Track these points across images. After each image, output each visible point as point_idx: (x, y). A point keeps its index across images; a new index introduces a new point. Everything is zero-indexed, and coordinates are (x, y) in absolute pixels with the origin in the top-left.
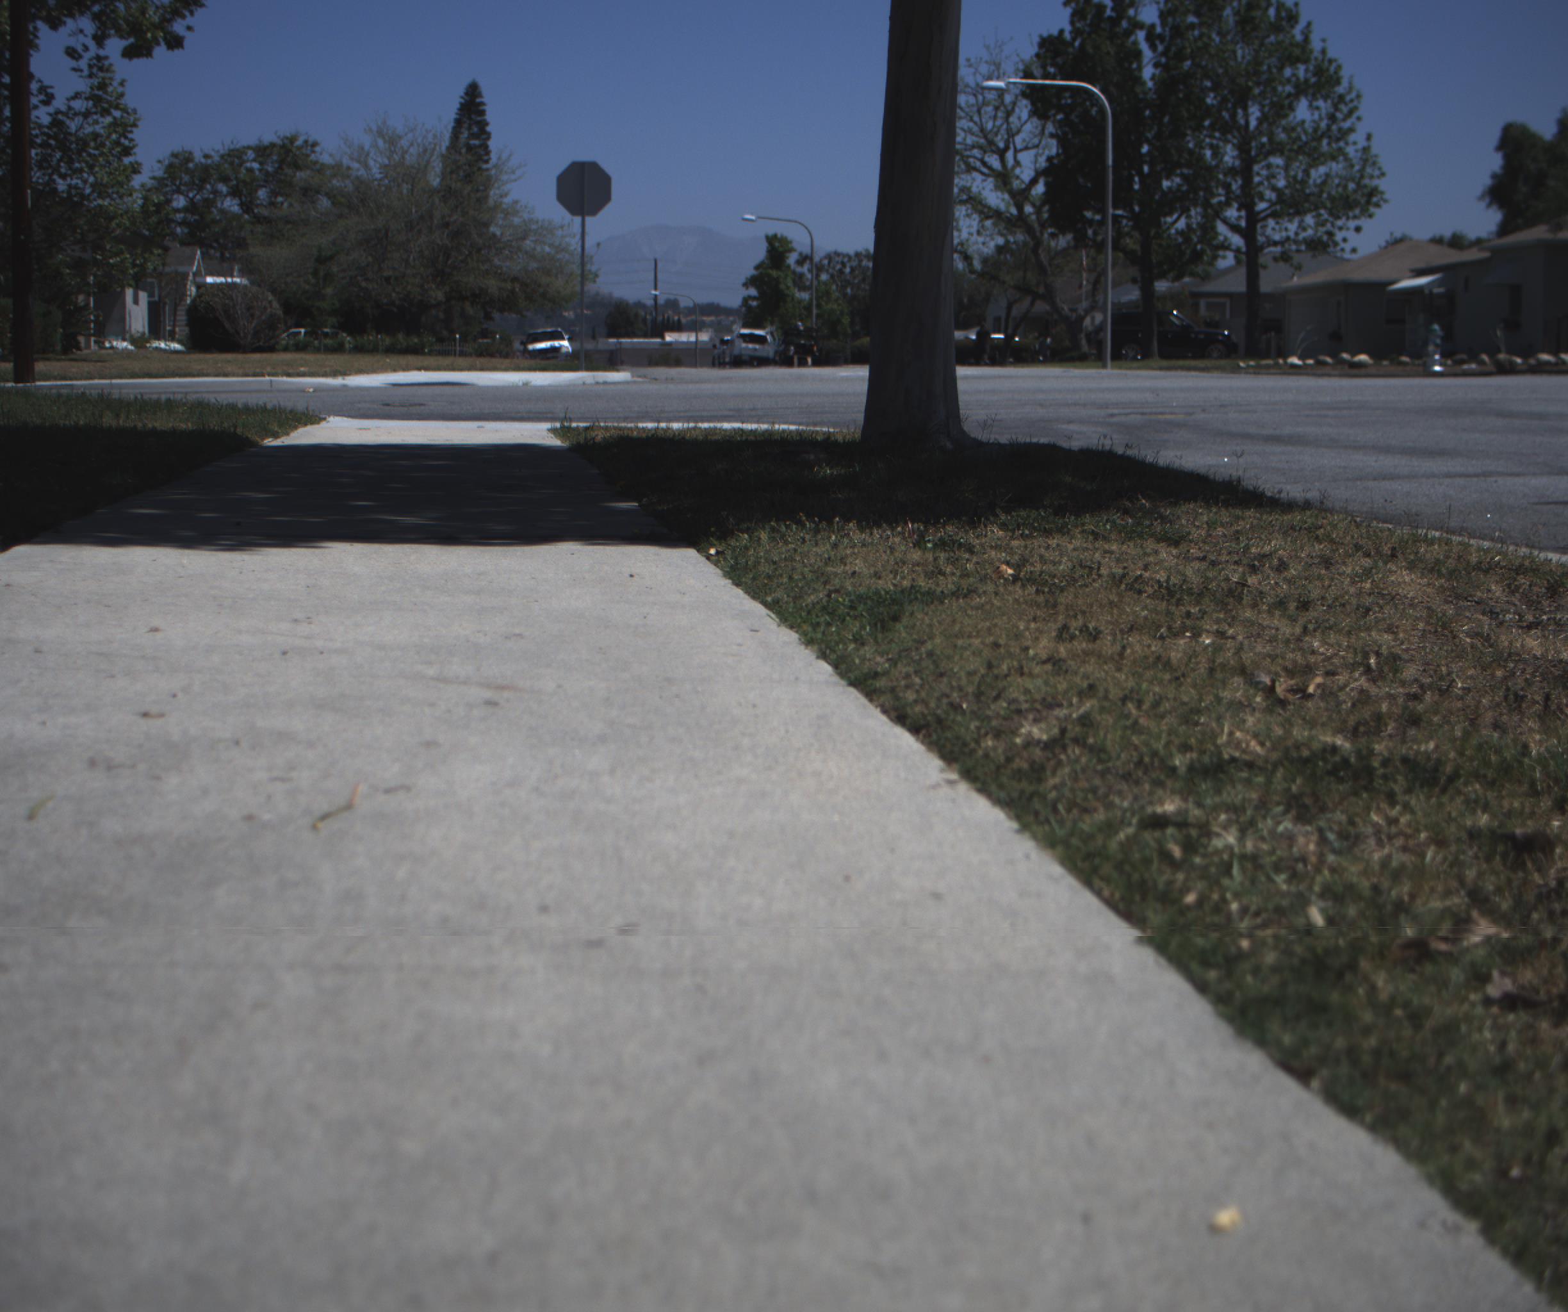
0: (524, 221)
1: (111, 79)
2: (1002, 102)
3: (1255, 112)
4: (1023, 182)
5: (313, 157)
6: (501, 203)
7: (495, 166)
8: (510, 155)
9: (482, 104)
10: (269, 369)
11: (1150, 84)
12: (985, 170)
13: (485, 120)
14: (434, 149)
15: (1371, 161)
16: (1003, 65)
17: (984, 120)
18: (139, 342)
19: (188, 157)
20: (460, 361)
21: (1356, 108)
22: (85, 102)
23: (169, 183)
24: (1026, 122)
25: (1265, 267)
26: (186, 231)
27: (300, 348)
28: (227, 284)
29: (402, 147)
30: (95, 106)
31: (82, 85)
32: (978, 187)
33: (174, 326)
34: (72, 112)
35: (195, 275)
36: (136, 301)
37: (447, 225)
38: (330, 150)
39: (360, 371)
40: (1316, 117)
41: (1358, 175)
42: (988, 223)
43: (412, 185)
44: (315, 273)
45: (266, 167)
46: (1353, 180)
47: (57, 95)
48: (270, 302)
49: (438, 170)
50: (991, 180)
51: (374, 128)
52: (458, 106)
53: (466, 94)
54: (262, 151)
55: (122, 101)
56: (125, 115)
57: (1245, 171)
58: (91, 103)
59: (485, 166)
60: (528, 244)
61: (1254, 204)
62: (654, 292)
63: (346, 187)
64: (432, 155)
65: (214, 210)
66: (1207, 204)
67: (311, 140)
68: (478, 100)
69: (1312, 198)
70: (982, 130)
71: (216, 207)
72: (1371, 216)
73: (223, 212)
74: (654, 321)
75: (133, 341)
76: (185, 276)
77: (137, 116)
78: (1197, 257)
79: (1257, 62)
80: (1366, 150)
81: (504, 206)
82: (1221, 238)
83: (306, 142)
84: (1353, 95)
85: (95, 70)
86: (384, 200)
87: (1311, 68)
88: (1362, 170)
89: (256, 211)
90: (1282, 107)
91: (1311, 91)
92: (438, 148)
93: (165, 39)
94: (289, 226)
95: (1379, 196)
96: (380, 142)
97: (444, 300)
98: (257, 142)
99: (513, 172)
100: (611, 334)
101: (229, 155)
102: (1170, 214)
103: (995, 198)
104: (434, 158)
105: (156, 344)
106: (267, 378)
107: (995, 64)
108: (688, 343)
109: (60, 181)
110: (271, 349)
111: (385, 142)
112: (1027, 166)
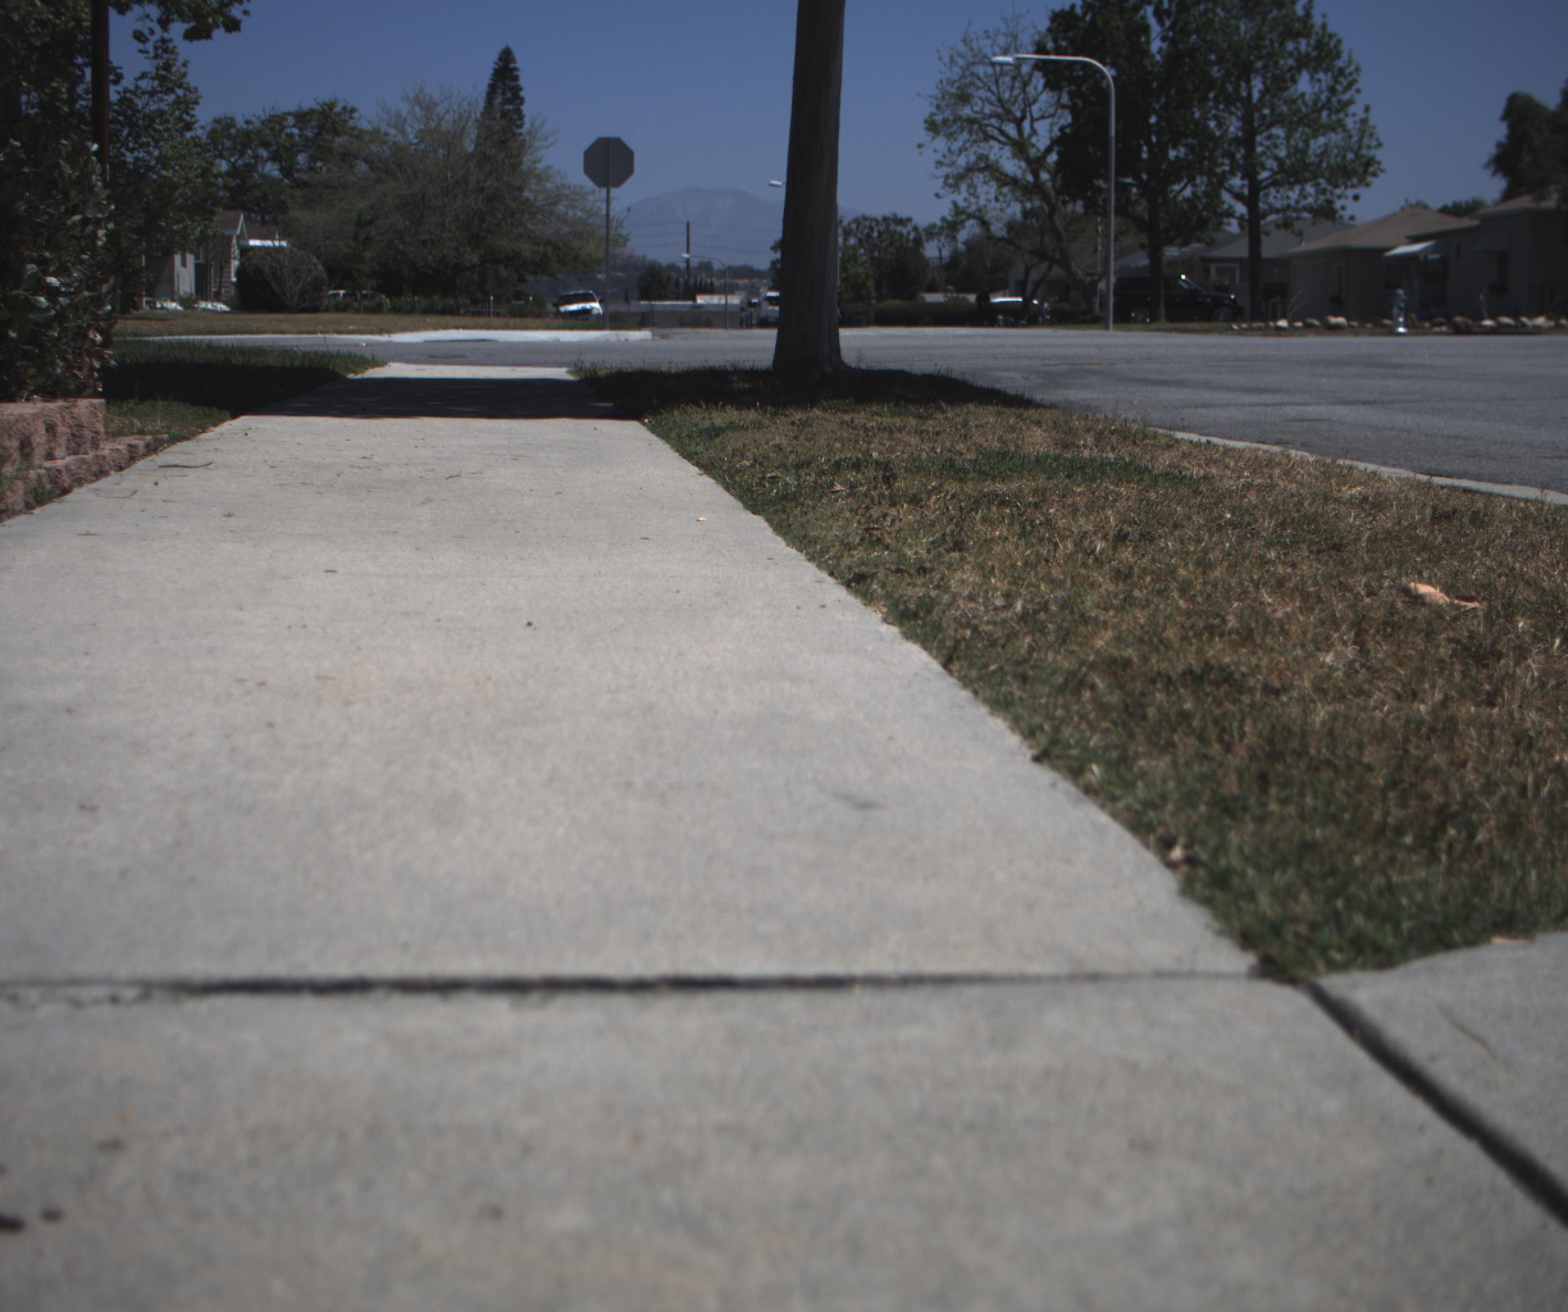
0: (557, 186)
1: (175, 60)
2: (1019, 73)
3: (1257, 84)
4: (1038, 150)
5: (351, 123)
6: (535, 169)
7: (529, 133)
8: (543, 123)
9: (516, 69)
10: (320, 327)
11: (1158, 58)
12: (1002, 138)
13: (519, 86)
14: (469, 116)
15: (1367, 134)
16: (1020, 37)
17: (1001, 90)
18: (187, 302)
19: (230, 123)
20: (494, 320)
21: (1355, 81)
22: (151, 82)
23: (212, 148)
24: (1042, 92)
25: (1267, 234)
26: (228, 194)
27: (341, 308)
28: (274, 248)
29: (438, 115)
30: (160, 85)
31: (148, 66)
32: (995, 155)
33: (220, 287)
34: (140, 91)
35: (238, 238)
36: (184, 264)
37: (481, 190)
38: (367, 117)
39: (404, 329)
40: (1316, 90)
41: (1356, 146)
42: (1006, 190)
43: (448, 152)
44: (356, 237)
45: (305, 132)
46: (1351, 150)
47: (125, 76)
48: (315, 265)
49: (473, 136)
50: (1007, 148)
51: (412, 95)
52: (491, 71)
53: (500, 59)
54: (302, 117)
55: (184, 80)
56: (187, 93)
57: (1248, 141)
58: (156, 83)
59: (518, 131)
60: (561, 208)
61: (1255, 173)
62: (686, 256)
63: (383, 152)
64: (467, 123)
65: (256, 176)
66: (1211, 173)
67: (349, 106)
68: (511, 66)
69: (1311, 168)
70: (1000, 100)
71: (257, 172)
72: (1368, 185)
73: (263, 176)
74: (687, 283)
75: (182, 302)
76: (230, 238)
77: (199, 94)
78: (1203, 223)
79: (1259, 37)
80: (1364, 121)
81: (537, 172)
82: (1226, 206)
83: (345, 108)
84: (1352, 68)
85: (160, 52)
86: (421, 166)
87: (1312, 42)
88: (1360, 141)
89: (296, 175)
90: (1284, 81)
91: (1312, 65)
92: (473, 115)
93: (224, 23)
94: (328, 191)
95: (1376, 166)
96: (417, 110)
97: (478, 263)
98: (297, 109)
99: (546, 139)
100: (643, 297)
101: (270, 121)
102: (1178, 180)
103: (1012, 166)
104: (469, 125)
105: (203, 305)
106: (320, 335)
107: (1012, 35)
108: (718, 305)
109: (128, 154)
110: (316, 310)
111: (421, 108)
112: (1043, 135)
